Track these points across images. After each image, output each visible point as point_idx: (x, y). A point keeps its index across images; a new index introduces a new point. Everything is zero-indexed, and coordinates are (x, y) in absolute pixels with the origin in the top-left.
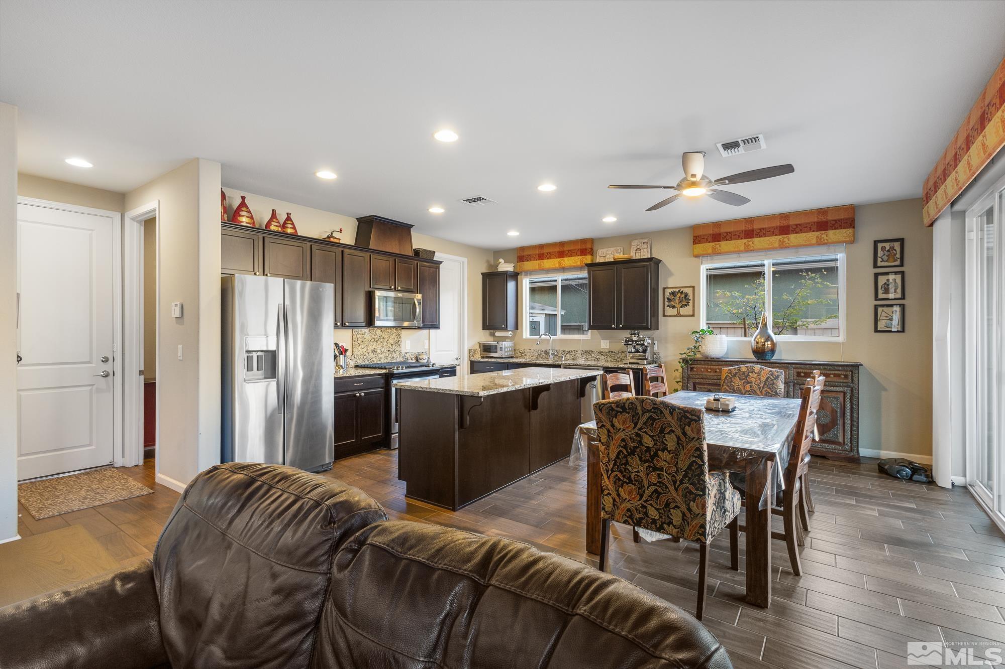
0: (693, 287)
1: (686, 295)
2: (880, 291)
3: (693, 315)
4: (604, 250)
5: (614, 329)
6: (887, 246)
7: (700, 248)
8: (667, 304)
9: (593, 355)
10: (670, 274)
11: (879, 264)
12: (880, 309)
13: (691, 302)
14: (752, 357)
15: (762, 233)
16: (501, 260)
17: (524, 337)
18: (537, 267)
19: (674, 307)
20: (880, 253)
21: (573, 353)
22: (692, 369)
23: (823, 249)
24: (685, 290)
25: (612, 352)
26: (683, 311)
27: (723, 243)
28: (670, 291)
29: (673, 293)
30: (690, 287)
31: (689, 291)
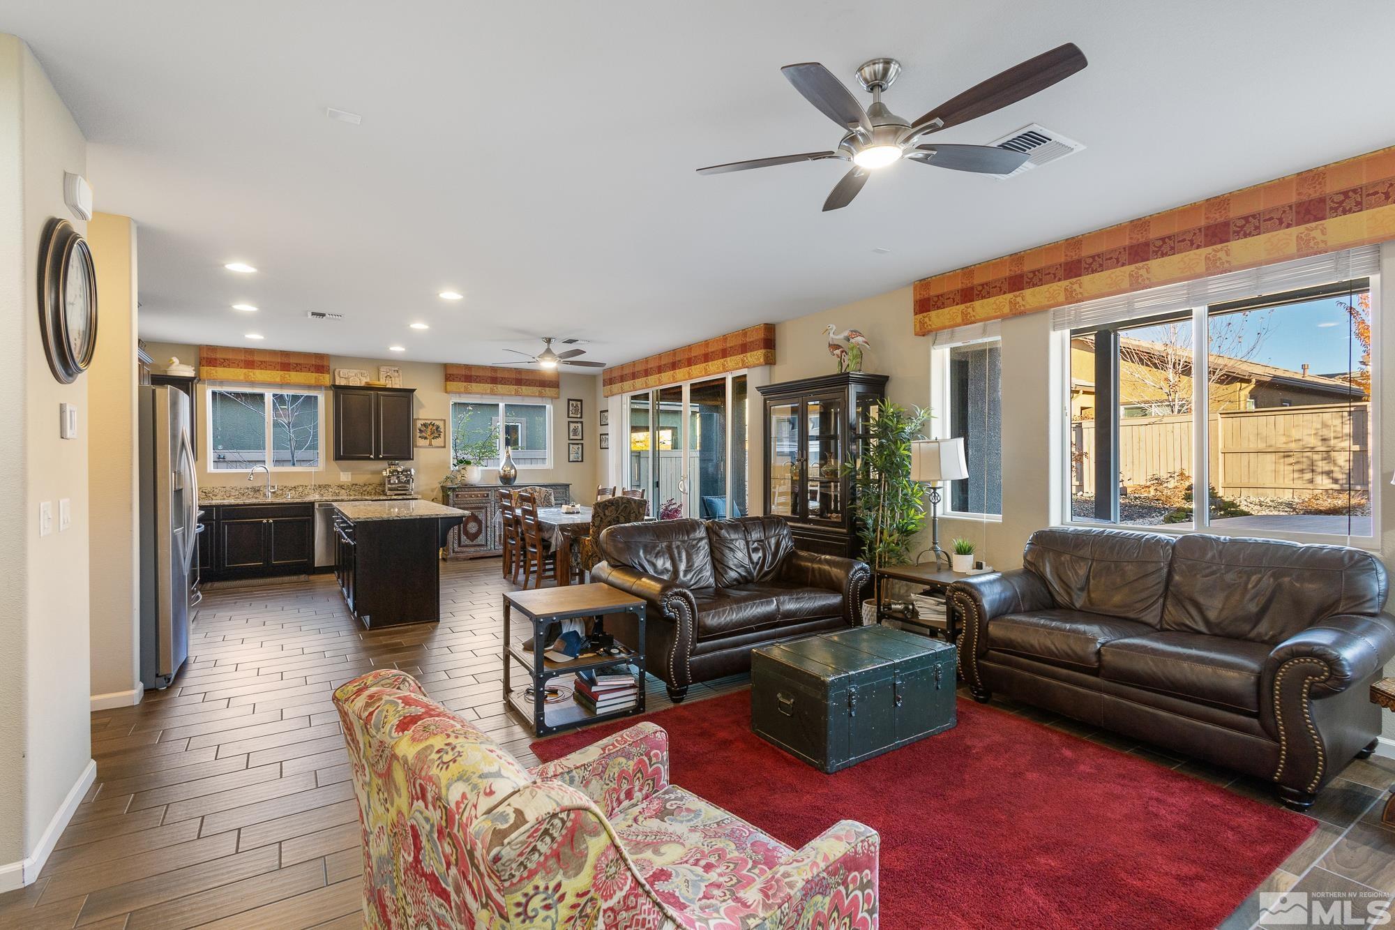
0: (444, 420)
1: (438, 427)
2: (571, 434)
3: (444, 447)
4: (346, 371)
5: (371, 459)
6: (574, 403)
7: (453, 385)
8: (418, 435)
9: (330, 490)
10: (422, 406)
11: (571, 415)
12: (571, 446)
13: (442, 434)
14: (500, 483)
15: (504, 381)
16: (175, 360)
17: (208, 471)
18: (242, 378)
19: (426, 438)
20: (571, 408)
21: (301, 489)
22: (457, 496)
23: (540, 399)
24: (437, 423)
25: (356, 485)
26: (435, 442)
27: (474, 385)
28: (423, 422)
29: (424, 425)
30: (441, 420)
31: (441, 424)
